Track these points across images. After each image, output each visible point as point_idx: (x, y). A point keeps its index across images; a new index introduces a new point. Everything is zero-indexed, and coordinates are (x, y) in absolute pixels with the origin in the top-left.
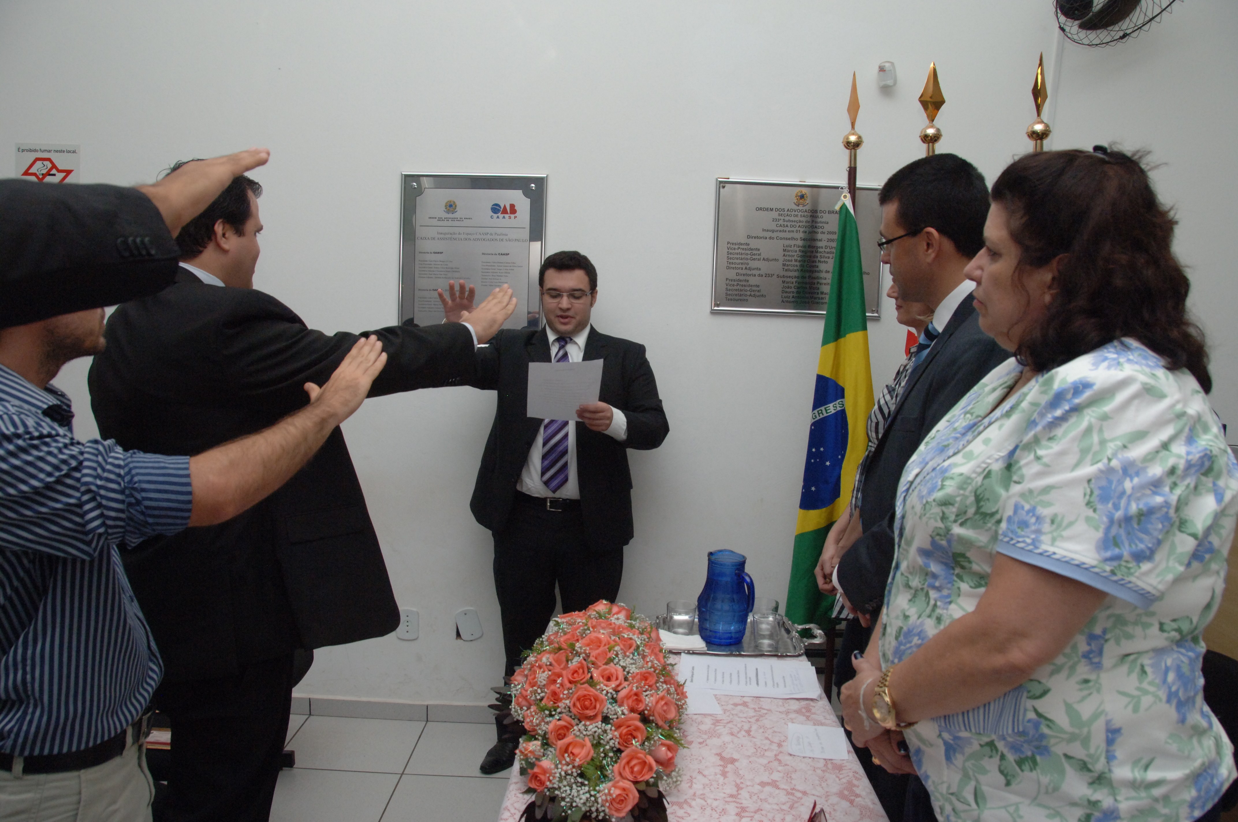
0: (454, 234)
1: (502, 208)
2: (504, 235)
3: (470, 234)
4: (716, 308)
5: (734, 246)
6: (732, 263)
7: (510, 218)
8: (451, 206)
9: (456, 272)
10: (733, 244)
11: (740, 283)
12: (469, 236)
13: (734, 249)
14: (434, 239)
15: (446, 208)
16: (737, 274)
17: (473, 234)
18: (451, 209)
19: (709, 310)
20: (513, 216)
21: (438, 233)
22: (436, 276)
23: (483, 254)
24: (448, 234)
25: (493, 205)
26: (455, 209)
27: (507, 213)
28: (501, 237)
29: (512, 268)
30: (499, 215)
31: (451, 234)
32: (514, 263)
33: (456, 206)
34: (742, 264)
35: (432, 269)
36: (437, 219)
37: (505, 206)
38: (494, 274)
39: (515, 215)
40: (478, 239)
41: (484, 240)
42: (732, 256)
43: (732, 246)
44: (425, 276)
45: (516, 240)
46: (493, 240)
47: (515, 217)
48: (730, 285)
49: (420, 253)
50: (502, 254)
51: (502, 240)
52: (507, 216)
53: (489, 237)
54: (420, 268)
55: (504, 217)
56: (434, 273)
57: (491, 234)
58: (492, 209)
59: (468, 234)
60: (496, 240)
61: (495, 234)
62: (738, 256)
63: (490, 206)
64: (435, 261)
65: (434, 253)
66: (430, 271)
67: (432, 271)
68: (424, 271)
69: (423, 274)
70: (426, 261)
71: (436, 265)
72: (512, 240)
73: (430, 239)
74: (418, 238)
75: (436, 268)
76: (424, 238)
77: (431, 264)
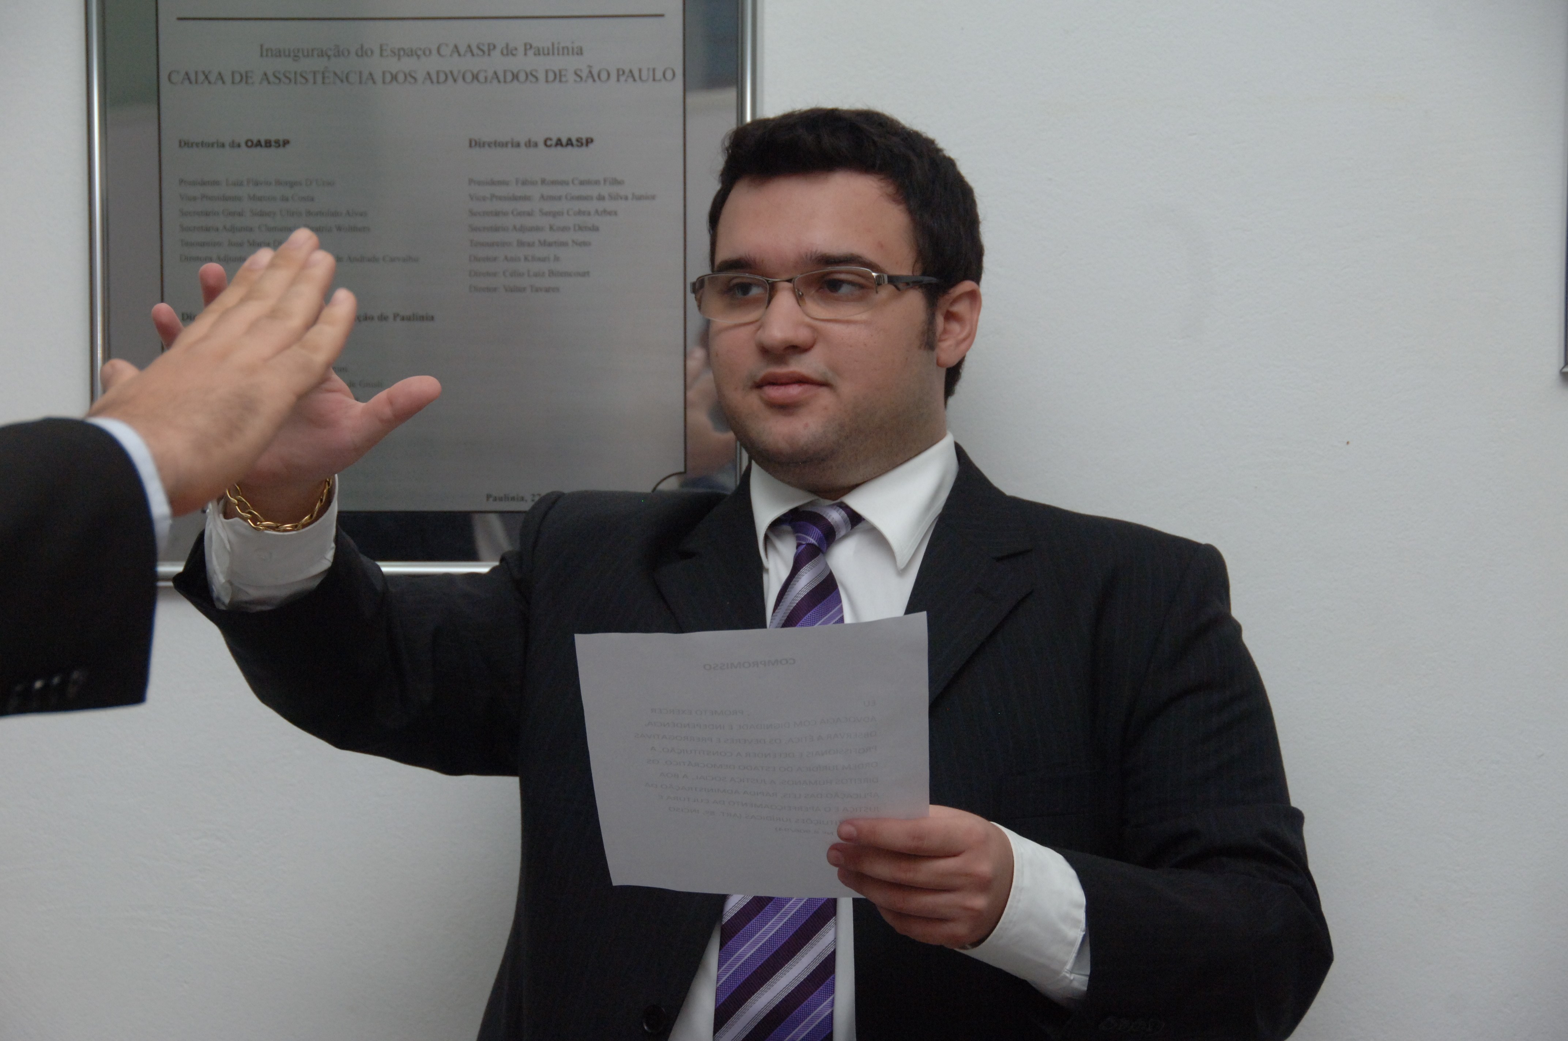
0: (339, 53)
2: (565, 51)
3: (412, 53)
9: (354, 229)
12: (408, 64)
14: (245, 78)
17: (427, 52)
21: (265, 52)
23: (475, 144)
24: (310, 54)
28: (557, 63)
29: (609, 205)
31: (322, 54)
32: (616, 182)
35: (240, 222)
38: (527, 237)
40: (451, 76)
41: (475, 77)
45: (620, 73)
46: (515, 77)
49: (185, 144)
50: (559, 143)
51: (559, 76)
53: (497, 62)
54: (184, 214)
57: (509, 51)
59: (399, 53)
60: (531, 76)
61: (528, 47)
64: (257, 184)
65: (250, 144)
66: (233, 229)
67: (242, 229)
68: (208, 229)
69: (202, 244)
70: (216, 183)
71: (260, 199)
72: (604, 76)
73: (228, 78)
74: (174, 78)
75: (262, 214)
76: (201, 77)
77: (238, 199)
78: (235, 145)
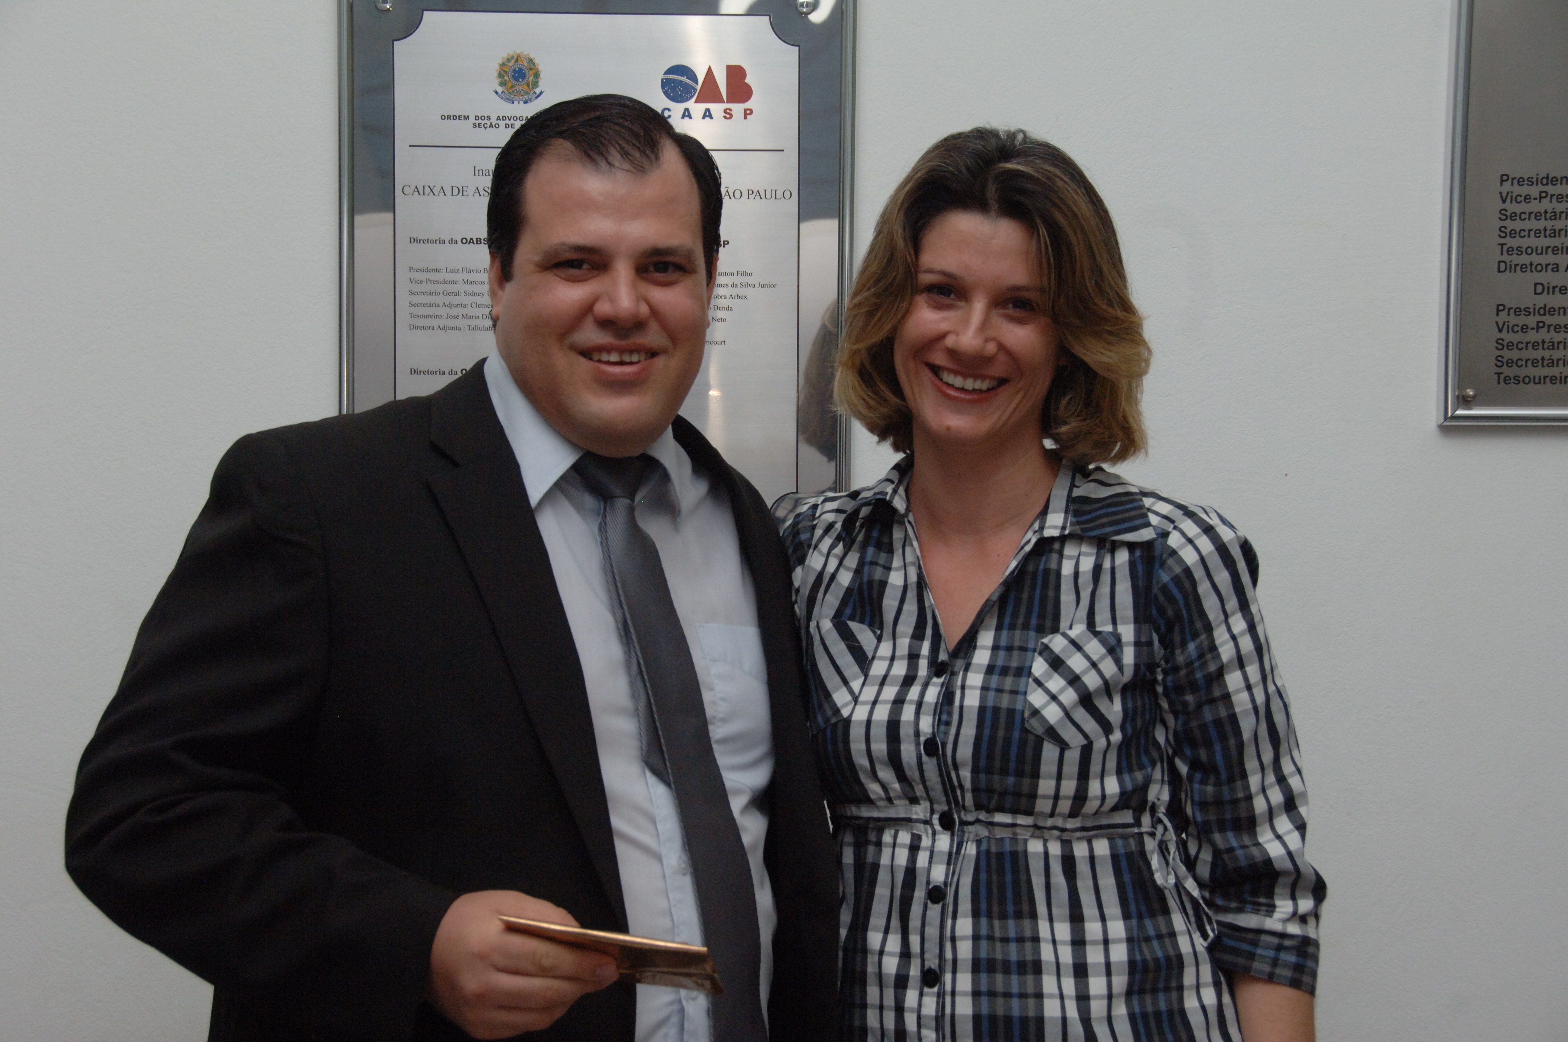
1: (701, 79)
4: (1460, 412)
5: (1525, 190)
6: (1520, 251)
7: (728, 115)
8: (519, 74)
10: (1521, 181)
11: (1548, 319)
13: (1527, 199)
14: (462, 191)
15: (502, 84)
16: (1540, 289)
18: (520, 86)
19: (1433, 416)
20: (737, 109)
21: (477, 172)
22: (474, 323)
25: (666, 73)
26: (536, 84)
27: (718, 99)
29: (739, 291)
30: (691, 104)
32: (746, 274)
33: (537, 75)
34: (1555, 250)
35: (455, 300)
36: (472, 120)
37: (710, 72)
39: (747, 105)
42: (1517, 225)
43: (1517, 190)
44: (435, 323)
45: (750, 192)
47: (747, 113)
48: (1512, 329)
49: (414, 240)
52: (717, 109)
54: (413, 293)
55: (708, 114)
56: (465, 311)
58: (665, 84)
62: (1541, 224)
63: (659, 76)
64: (470, 271)
65: (464, 241)
66: (450, 306)
67: (457, 306)
68: (431, 305)
69: (427, 317)
70: (437, 270)
71: (472, 283)
72: (738, 194)
73: (448, 191)
74: (406, 190)
75: (473, 294)
76: (427, 190)
77: (455, 282)
78: (452, 241)
